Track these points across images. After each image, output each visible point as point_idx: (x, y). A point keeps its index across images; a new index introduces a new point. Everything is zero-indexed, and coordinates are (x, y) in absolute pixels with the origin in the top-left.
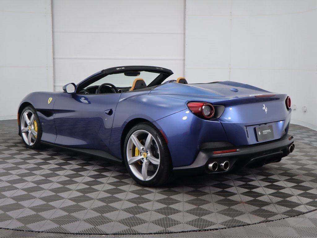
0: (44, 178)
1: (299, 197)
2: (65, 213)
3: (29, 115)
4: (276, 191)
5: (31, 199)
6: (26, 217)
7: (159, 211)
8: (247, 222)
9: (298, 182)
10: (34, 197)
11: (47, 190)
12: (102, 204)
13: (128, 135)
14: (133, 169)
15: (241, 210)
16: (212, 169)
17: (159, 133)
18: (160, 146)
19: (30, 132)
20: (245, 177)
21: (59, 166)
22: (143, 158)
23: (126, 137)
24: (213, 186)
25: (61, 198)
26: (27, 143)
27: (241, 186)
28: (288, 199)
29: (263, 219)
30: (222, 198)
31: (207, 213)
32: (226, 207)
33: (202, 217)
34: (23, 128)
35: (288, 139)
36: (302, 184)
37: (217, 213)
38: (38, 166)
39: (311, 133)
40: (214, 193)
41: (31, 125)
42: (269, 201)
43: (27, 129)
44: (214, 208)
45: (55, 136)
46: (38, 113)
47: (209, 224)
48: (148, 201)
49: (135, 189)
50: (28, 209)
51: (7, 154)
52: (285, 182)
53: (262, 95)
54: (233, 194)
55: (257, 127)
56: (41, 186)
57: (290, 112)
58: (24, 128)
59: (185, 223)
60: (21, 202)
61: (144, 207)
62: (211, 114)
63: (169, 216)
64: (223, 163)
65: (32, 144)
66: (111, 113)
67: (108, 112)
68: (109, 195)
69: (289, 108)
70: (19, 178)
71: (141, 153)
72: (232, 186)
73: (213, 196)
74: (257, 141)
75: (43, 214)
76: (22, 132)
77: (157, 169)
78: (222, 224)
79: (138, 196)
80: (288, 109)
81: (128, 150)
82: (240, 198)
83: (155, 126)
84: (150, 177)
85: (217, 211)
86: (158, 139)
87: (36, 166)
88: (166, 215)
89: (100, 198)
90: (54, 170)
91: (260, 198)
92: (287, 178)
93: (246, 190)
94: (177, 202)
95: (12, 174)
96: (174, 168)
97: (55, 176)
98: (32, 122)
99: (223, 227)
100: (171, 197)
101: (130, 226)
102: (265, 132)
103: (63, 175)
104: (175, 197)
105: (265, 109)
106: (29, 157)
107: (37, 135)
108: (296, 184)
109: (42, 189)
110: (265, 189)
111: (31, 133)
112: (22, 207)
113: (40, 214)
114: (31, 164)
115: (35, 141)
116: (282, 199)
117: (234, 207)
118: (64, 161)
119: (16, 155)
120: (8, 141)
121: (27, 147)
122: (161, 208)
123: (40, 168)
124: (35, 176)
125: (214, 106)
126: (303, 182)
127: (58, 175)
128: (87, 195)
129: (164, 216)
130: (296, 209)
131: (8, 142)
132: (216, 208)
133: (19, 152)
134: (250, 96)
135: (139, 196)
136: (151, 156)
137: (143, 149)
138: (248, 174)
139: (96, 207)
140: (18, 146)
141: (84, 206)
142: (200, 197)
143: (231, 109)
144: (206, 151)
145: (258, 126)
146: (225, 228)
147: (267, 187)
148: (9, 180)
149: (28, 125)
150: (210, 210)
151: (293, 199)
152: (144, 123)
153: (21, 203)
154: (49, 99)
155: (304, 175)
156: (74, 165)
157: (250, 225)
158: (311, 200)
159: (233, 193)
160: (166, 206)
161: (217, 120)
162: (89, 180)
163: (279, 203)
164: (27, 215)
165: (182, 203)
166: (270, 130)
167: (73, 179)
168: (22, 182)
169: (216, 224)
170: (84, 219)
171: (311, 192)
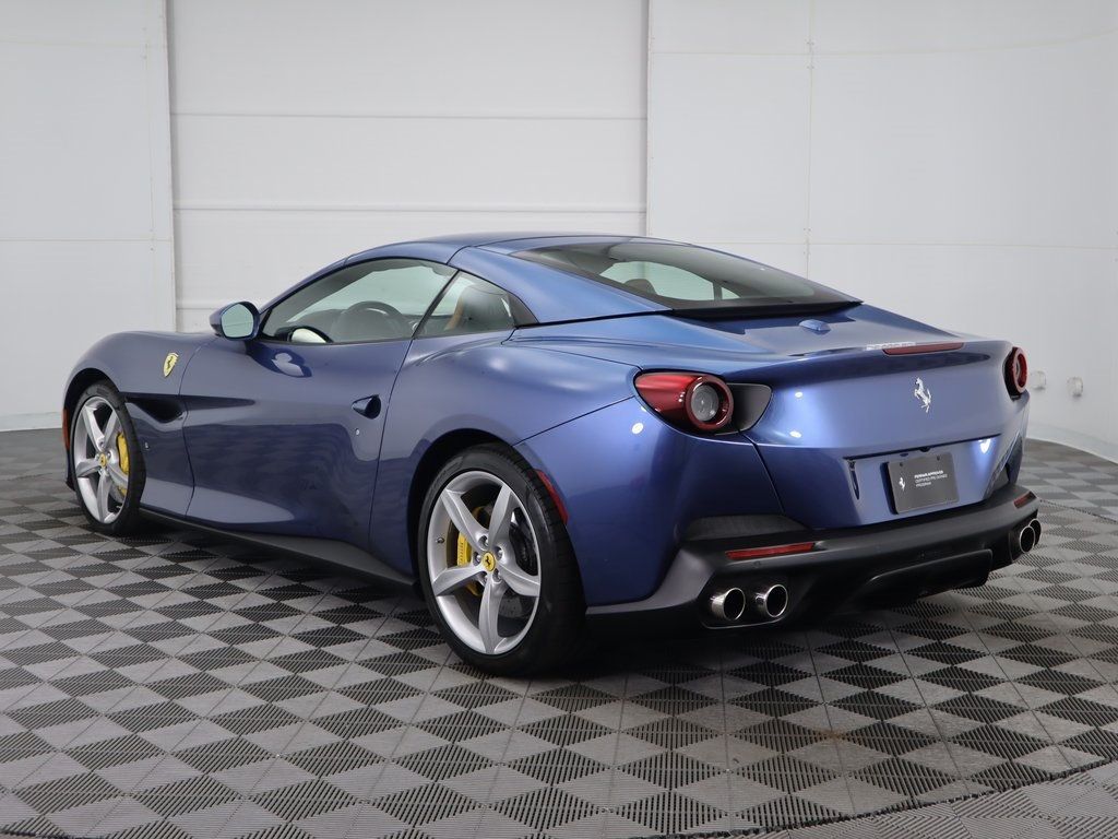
0: (135, 642)
1: (1043, 717)
2: (189, 772)
3: (102, 416)
4: (961, 693)
5: (78, 718)
6: (52, 785)
7: (526, 766)
8: (838, 810)
9: (1051, 658)
10: (90, 713)
11: (139, 688)
12: (328, 738)
13: (433, 489)
14: (449, 611)
15: (823, 763)
16: (721, 612)
17: (535, 484)
18: (540, 530)
19: (103, 474)
20: (860, 640)
21: (196, 600)
22: (484, 574)
23: (427, 499)
24: (736, 675)
25: (185, 716)
26: (96, 515)
27: (838, 675)
28: (1003, 724)
29: (898, 798)
30: (762, 718)
31: (700, 772)
32: (771, 754)
33: (679, 791)
34: (80, 459)
35: (1013, 503)
36: (1064, 668)
37: (734, 776)
38: (124, 599)
39: (1101, 473)
40: (734, 702)
41: (106, 451)
42: (930, 730)
43: (94, 463)
44: (727, 756)
45: (187, 490)
46: (131, 407)
47: (700, 816)
48: (493, 726)
49: (454, 685)
50: (62, 756)
51: (19, 552)
52: (1002, 661)
53: (913, 344)
54: (804, 704)
55: (893, 461)
56: (121, 671)
57: (1024, 404)
58: (85, 460)
59: (615, 810)
60: (41, 729)
61: (474, 751)
62: (719, 415)
63: (561, 786)
64: (765, 592)
65: (110, 517)
66: (373, 408)
67: (363, 406)
68: (357, 705)
69: (1021, 390)
70: (49, 640)
71: (476, 554)
72: (804, 675)
73: (733, 710)
74: (894, 511)
75: (111, 774)
76: (78, 473)
77: (530, 613)
78: (746, 815)
79: (460, 709)
80: (1014, 393)
81: (434, 544)
82: (825, 720)
83: (523, 459)
84: (507, 641)
85: (734, 766)
86: (533, 505)
87: (116, 598)
88: (550, 779)
89: (325, 715)
90: (176, 612)
91: (900, 721)
92: (1012, 644)
93: (855, 690)
94: (598, 731)
95: (26, 627)
96: (591, 611)
97: (178, 635)
98: (110, 439)
99: (750, 825)
100: (578, 713)
101: (413, 822)
102: (923, 479)
103: (203, 631)
104: (593, 714)
105: (923, 395)
106: (97, 566)
107: (126, 487)
108: (1039, 669)
109: (126, 682)
110: (923, 684)
111: (109, 478)
112: (44, 748)
113: (102, 773)
114: (101, 589)
115: (121, 508)
116: (979, 724)
117: (798, 753)
118: (217, 581)
119: (52, 557)
120: (32, 506)
121: (95, 528)
122: (535, 753)
123: (129, 603)
124: (106, 635)
125: (731, 388)
126: (1066, 658)
127: (189, 631)
128: (279, 704)
129: (542, 785)
130: (1027, 760)
131: (32, 511)
132: (732, 756)
133: (62, 546)
134: (869, 349)
135: (463, 709)
136: (509, 564)
137: (484, 539)
138: (871, 631)
139: (304, 748)
140: (64, 524)
141: (263, 745)
142: (682, 716)
143: (799, 394)
144: (702, 548)
145: (897, 456)
146: (757, 832)
147: (932, 678)
148: (13, 647)
149: (100, 449)
150: (712, 764)
151: (1022, 725)
152: (485, 445)
153: (41, 733)
154: (168, 358)
155: (1076, 632)
156: (252, 593)
157: (847, 818)
158: (1086, 728)
159: (806, 700)
160: (555, 747)
161: (741, 436)
162: (293, 651)
163: (966, 740)
164: (56, 777)
165: (615, 735)
166: (942, 472)
167: (240, 647)
168: (57, 658)
169: (723, 813)
170: (254, 794)
171: (1089, 699)
